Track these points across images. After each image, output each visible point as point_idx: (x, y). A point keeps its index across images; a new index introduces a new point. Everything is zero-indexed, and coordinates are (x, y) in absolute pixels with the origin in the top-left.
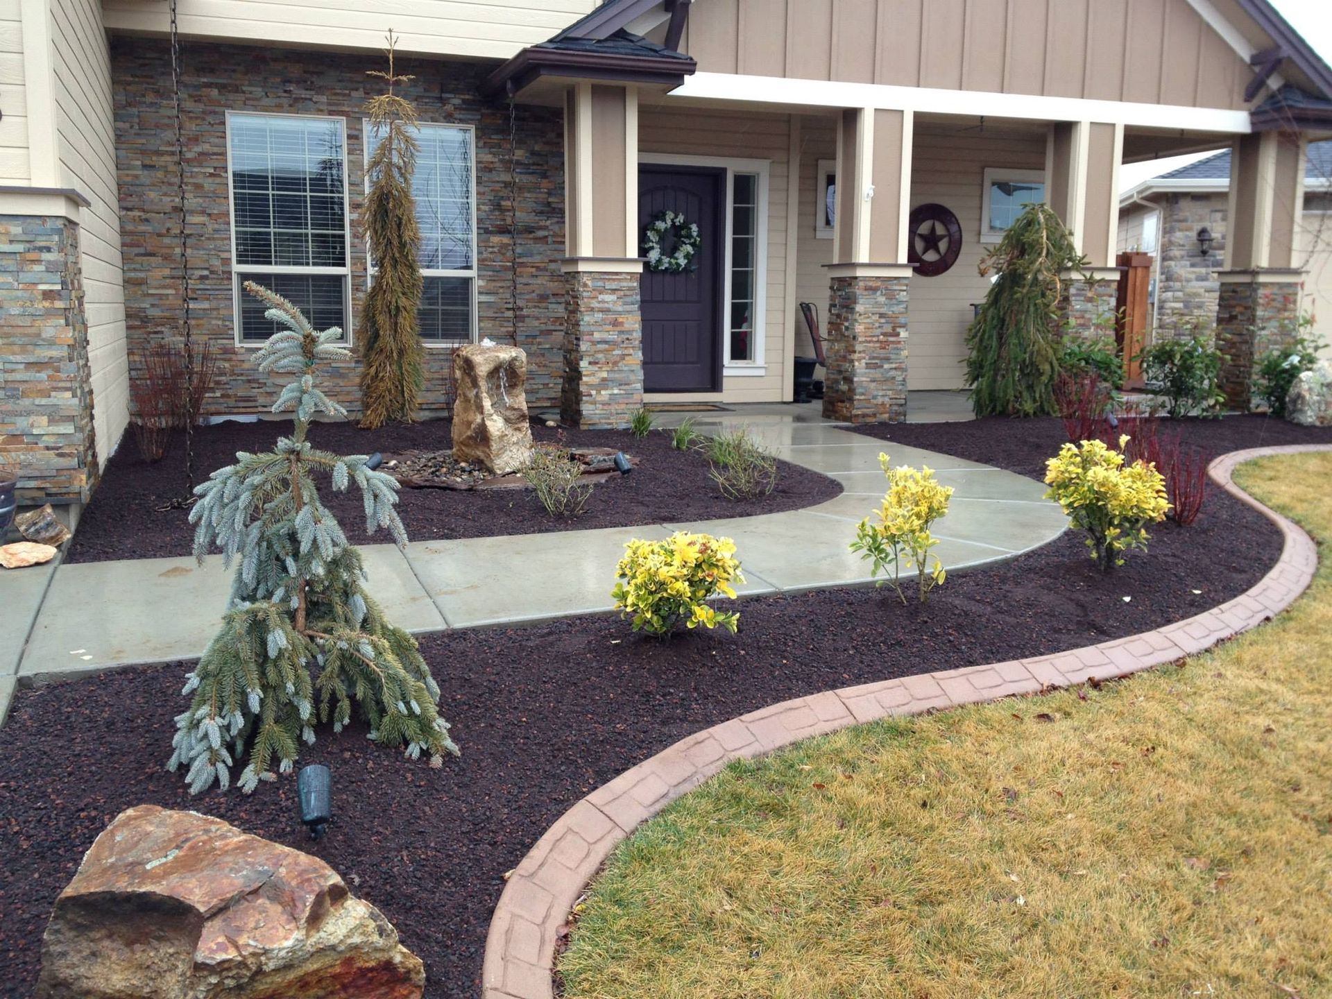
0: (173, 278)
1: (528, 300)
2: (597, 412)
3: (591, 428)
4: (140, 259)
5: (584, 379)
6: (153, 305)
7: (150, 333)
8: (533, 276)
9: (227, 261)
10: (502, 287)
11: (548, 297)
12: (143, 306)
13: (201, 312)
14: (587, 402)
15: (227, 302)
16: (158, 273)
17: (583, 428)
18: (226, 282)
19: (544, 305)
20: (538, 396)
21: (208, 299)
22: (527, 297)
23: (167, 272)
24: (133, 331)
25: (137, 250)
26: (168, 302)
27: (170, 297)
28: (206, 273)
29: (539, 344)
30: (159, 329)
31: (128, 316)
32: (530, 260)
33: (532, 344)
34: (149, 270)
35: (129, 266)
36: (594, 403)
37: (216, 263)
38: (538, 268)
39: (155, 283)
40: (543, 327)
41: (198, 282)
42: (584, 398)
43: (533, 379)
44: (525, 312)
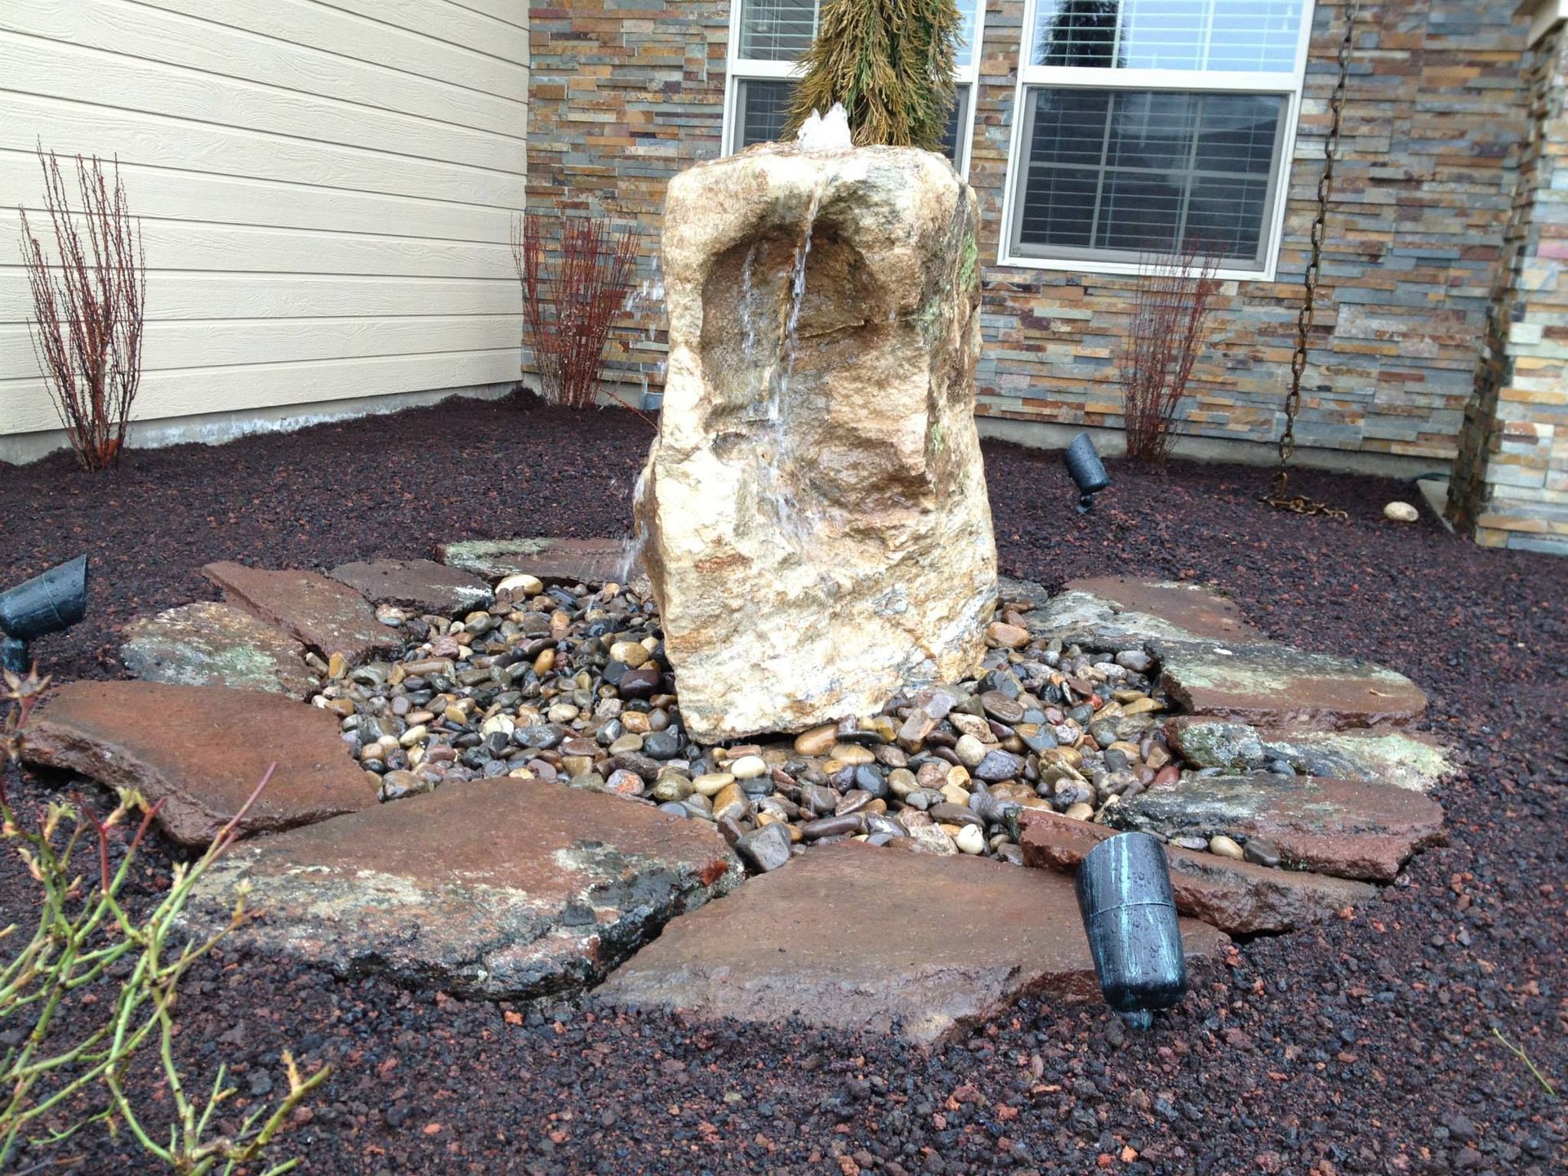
0: (615, 87)
1: (1442, 160)
2: (1548, 495)
3: (1516, 544)
4: (560, 45)
5: (1519, 383)
6: (576, 147)
7: (565, 206)
8: (1469, 90)
9: (718, 51)
10: (1368, 121)
11: (1504, 152)
12: (558, 146)
13: (661, 165)
14: (1514, 459)
15: (710, 145)
16: (589, 78)
17: (1487, 539)
18: (711, 99)
19: (1487, 174)
20: (1427, 427)
21: (675, 137)
22: (1438, 149)
23: (605, 73)
24: (535, 201)
25: (556, 26)
26: (602, 141)
27: (607, 130)
28: (676, 76)
29: (1455, 283)
30: (583, 198)
31: (533, 168)
32: (1467, 43)
33: (1434, 281)
34: (573, 70)
35: (539, 60)
36: (1542, 465)
37: (699, 53)
38: (1488, 67)
39: (582, 99)
40: (1475, 237)
41: (660, 96)
42: (1507, 446)
43: (1421, 379)
44: (1426, 192)
